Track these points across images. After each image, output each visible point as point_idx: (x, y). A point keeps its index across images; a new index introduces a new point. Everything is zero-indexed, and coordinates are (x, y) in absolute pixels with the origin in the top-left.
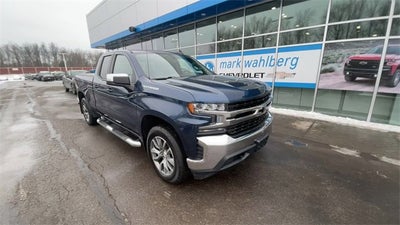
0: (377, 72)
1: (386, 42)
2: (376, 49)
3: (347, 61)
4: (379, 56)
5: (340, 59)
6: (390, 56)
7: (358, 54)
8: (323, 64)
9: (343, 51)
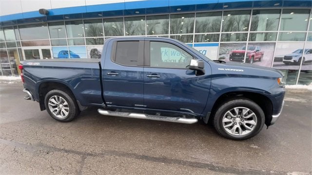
0: (244, 59)
1: (247, 44)
2: (243, 47)
3: (231, 53)
4: (244, 51)
5: (227, 52)
6: (249, 51)
7: (235, 50)
8: (220, 55)
9: (229, 48)
